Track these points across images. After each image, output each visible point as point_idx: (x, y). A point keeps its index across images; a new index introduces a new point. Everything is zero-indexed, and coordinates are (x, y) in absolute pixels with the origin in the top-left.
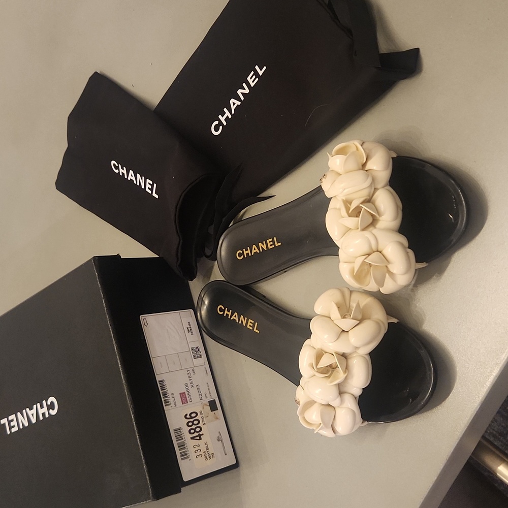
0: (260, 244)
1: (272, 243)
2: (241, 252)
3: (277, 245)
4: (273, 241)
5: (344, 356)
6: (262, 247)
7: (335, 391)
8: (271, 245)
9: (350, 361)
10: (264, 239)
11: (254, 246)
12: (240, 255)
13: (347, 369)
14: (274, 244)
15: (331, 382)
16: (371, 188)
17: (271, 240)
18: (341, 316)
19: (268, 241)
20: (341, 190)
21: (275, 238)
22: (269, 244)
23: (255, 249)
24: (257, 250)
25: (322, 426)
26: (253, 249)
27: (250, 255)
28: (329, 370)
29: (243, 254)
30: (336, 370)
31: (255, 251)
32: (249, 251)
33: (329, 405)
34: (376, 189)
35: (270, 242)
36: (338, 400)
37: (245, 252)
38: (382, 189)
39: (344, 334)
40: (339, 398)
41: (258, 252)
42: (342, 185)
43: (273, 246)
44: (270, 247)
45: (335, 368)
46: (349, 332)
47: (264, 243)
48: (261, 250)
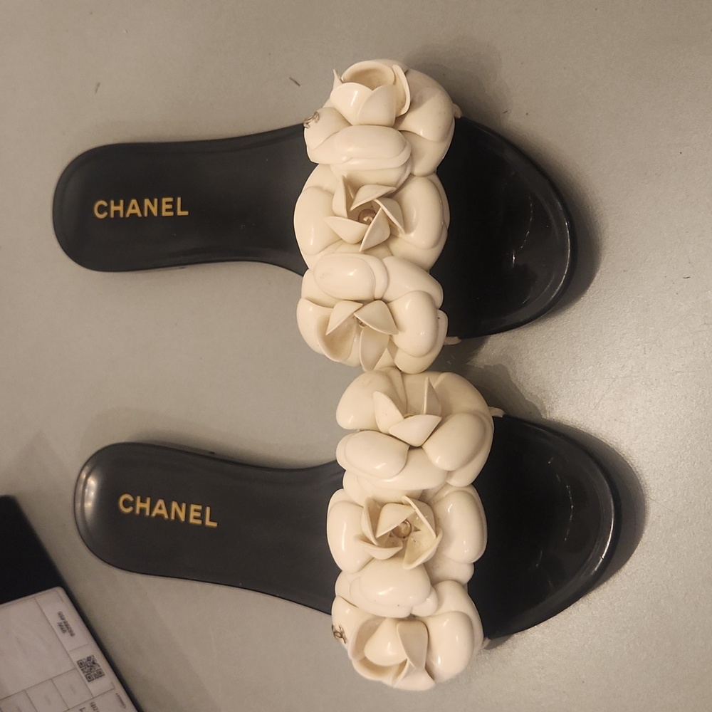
0: (147, 202)
1: (170, 207)
2: (105, 204)
3: (180, 213)
4: (174, 203)
5: (423, 499)
6: (148, 208)
7: (420, 581)
8: (167, 210)
9: (439, 509)
11: (134, 202)
12: (101, 209)
13: (437, 525)
14: (174, 209)
15: (411, 562)
16: (405, 170)
18: (403, 414)
19: (164, 200)
21: (179, 199)
22: (165, 207)
23: (134, 207)
24: (137, 211)
25: (410, 667)
26: (131, 206)
27: (122, 215)
28: (399, 538)
29: (108, 209)
30: (410, 539)
31: (133, 211)
32: (120, 208)
33: (412, 618)
34: (411, 176)
35: (167, 203)
36: (431, 601)
37: (113, 208)
38: (423, 179)
39: (415, 453)
40: (433, 590)
41: (140, 215)
43: (171, 214)
44: (164, 214)
45: (408, 535)
46: (424, 447)
47: (156, 200)
48: (146, 214)
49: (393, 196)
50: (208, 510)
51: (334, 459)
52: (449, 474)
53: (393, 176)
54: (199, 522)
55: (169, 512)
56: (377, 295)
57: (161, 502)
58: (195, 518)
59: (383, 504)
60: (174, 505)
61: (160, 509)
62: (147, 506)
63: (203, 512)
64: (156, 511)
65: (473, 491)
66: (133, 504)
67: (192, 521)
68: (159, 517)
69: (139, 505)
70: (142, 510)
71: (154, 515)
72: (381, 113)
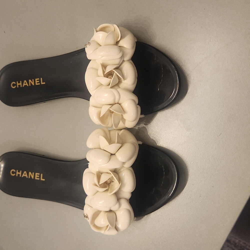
0: (30, 81)
1: (38, 81)
2: (15, 83)
3: (42, 83)
4: (40, 80)
5: (115, 172)
6: (31, 83)
7: (114, 199)
8: (37, 83)
9: (120, 174)
10: (33, 78)
11: (25, 81)
12: (14, 85)
13: (120, 180)
14: (40, 82)
15: (111, 192)
16: (121, 59)
17: (38, 79)
18: (109, 143)
19: (36, 79)
20: (100, 57)
21: (41, 79)
22: (36, 82)
23: (25, 83)
24: (27, 84)
25: (110, 228)
26: (24, 83)
27: (21, 86)
28: (107, 185)
29: (16, 85)
30: (111, 185)
31: (25, 85)
32: (21, 84)
33: (111, 211)
34: (123, 61)
35: (37, 80)
36: (117, 205)
37: (18, 84)
38: (127, 62)
39: (113, 156)
40: (118, 202)
41: (28, 85)
42: (102, 54)
43: (39, 84)
44: (37, 84)
45: (110, 183)
46: (116, 154)
47: (33, 80)
48: (30, 85)
49: (118, 68)
50: (42, 175)
51: (85, 158)
52: (124, 163)
53: (117, 61)
54: (39, 179)
55: (28, 175)
56: (116, 102)
57: (25, 172)
58: (37, 177)
59: (102, 173)
60: (30, 173)
61: (25, 174)
62: (20, 173)
63: (40, 176)
64: (23, 175)
65: (131, 169)
66: (15, 173)
67: (36, 178)
68: (25, 177)
69: (17, 173)
70: (19, 175)
71: (23, 176)
72: (111, 41)
